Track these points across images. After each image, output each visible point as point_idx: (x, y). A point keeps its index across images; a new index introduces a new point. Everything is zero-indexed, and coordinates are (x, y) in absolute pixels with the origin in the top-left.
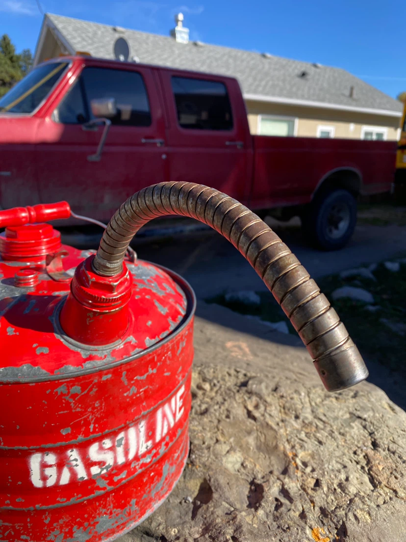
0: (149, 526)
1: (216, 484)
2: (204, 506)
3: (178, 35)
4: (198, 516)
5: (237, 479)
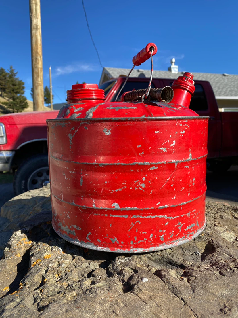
1: (218, 244)
2: (211, 255)
4: (206, 259)
5: (233, 246)
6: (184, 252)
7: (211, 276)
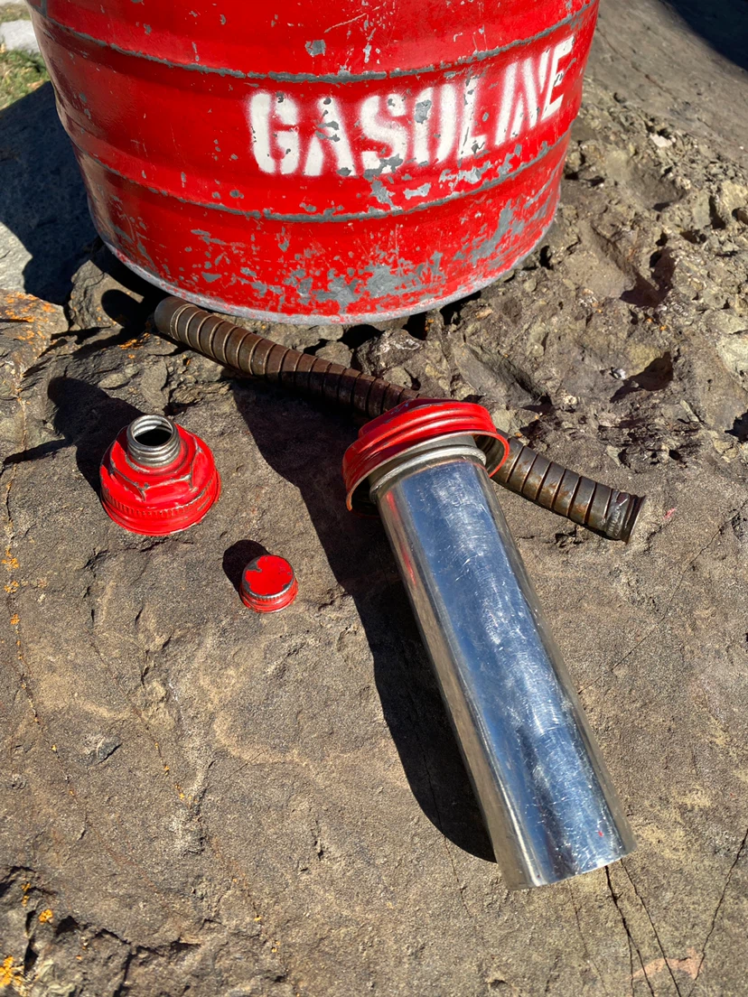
0: (530, 372)
1: (685, 370)
4: (625, 401)
6: (583, 359)
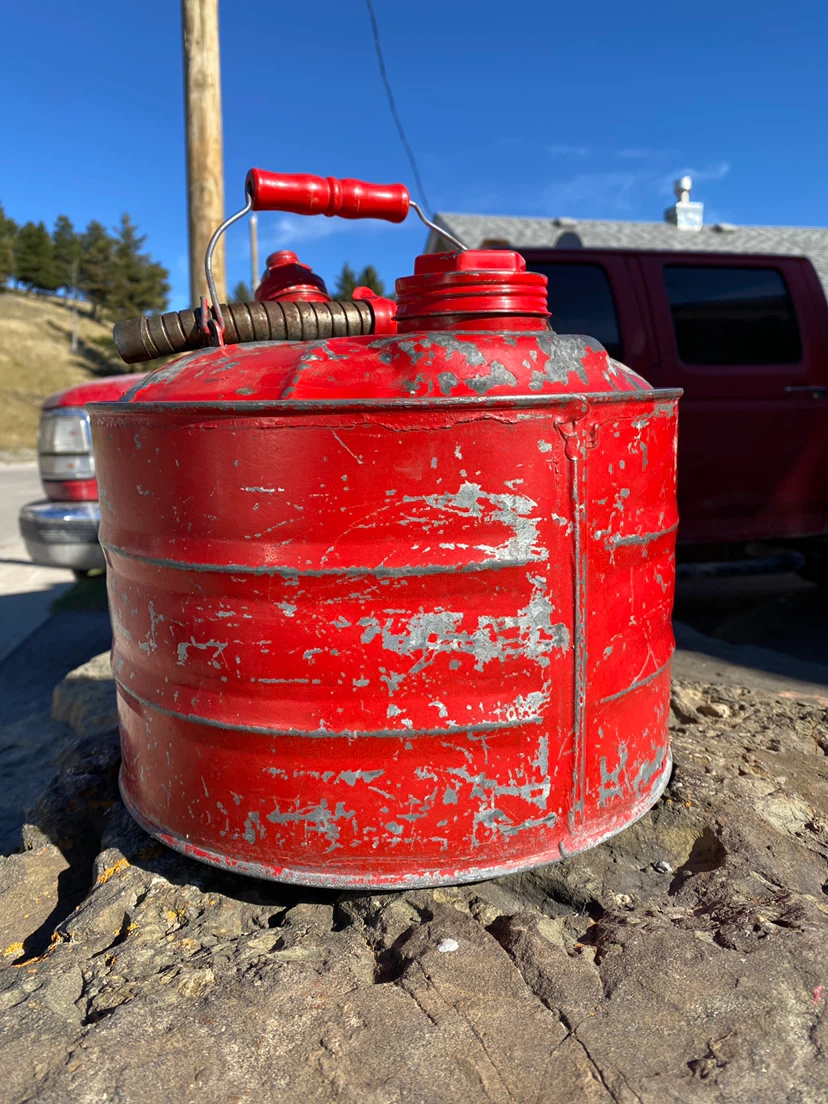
0: (561, 879)
1: (736, 840)
2: (704, 875)
3: (681, 217)
4: (686, 888)
5: (795, 847)
6: (615, 861)
7: (678, 947)
